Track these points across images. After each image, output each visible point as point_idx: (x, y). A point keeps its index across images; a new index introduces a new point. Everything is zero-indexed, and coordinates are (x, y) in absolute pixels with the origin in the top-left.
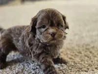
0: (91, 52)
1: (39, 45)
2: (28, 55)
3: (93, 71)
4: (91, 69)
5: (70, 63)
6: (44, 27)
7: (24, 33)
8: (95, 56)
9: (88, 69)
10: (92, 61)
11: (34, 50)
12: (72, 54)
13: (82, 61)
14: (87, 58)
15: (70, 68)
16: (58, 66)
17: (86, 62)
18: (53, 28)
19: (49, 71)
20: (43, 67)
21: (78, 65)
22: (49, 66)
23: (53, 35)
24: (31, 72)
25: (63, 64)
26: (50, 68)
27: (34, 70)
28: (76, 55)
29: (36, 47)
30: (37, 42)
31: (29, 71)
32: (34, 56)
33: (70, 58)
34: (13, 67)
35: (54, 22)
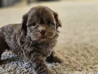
0: (88, 51)
1: (30, 43)
2: (20, 53)
3: (88, 70)
4: (85, 69)
5: (65, 62)
6: (34, 24)
7: (16, 31)
8: (92, 56)
9: (82, 68)
10: (88, 61)
11: (25, 48)
12: (69, 53)
13: (78, 60)
14: (83, 57)
15: (64, 67)
16: (52, 65)
17: (82, 62)
18: (43, 26)
19: (41, 70)
20: (34, 65)
21: (73, 64)
22: (40, 65)
23: (43, 32)
24: (23, 71)
25: (57, 63)
26: (42, 66)
27: (27, 68)
28: (72, 54)
29: (27, 45)
30: (28, 40)
31: (22, 70)
32: (25, 54)
33: (66, 58)
34: (6, 65)
35: (44, 19)
